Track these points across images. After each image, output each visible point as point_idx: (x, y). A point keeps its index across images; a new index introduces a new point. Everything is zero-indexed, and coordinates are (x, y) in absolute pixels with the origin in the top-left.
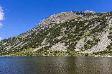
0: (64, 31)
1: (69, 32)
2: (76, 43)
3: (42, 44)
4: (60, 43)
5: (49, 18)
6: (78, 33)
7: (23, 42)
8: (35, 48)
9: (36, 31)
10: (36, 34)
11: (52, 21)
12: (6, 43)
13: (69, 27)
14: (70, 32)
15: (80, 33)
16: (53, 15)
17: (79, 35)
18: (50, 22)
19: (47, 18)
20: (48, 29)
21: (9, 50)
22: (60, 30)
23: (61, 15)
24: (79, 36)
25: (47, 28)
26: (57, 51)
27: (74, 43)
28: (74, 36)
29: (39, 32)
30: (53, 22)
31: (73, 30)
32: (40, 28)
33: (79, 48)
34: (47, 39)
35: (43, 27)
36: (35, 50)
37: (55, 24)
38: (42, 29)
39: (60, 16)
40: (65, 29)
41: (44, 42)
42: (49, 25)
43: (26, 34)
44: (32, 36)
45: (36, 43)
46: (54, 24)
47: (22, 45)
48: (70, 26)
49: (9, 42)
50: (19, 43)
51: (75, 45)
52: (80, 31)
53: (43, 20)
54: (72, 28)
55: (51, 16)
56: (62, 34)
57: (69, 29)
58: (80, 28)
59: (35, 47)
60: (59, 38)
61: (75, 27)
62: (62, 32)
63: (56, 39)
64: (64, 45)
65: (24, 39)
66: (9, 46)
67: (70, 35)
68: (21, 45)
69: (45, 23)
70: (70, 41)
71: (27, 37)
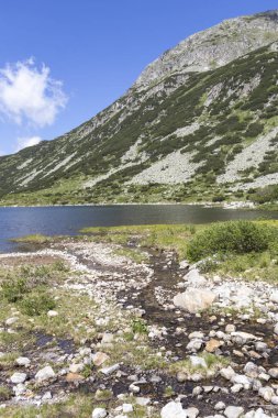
0: (208, 103)
1: (227, 103)
2: (238, 151)
3: (123, 159)
4: (182, 152)
5: (172, 52)
6: (261, 108)
7: (73, 155)
8: (95, 174)
9: (121, 112)
10: (121, 120)
11: (182, 64)
12: (30, 161)
13: (231, 84)
14: (232, 103)
15: (268, 105)
16: (191, 37)
17: (261, 117)
18: (174, 69)
19: (167, 52)
20: (160, 99)
21: (29, 184)
22: (197, 101)
23: (220, 32)
24: (262, 122)
25: (159, 95)
26: (151, 185)
27: (231, 151)
28: (241, 121)
29: (130, 114)
30: (185, 66)
31: (244, 94)
32: (137, 96)
33: (239, 172)
34: (144, 140)
35: (144, 93)
36: (91, 183)
37: (190, 74)
38: (141, 100)
39: (214, 40)
40: (216, 95)
41: (133, 152)
42: (168, 80)
43: (90, 123)
44: (105, 129)
45: (105, 159)
46: (186, 74)
47: (67, 167)
48: (235, 81)
49: (39, 158)
50: (62, 158)
51: (231, 158)
52: (271, 99)
53: (152, 64)
54: (242, 87)
55: (183, 42)
56: (199, 114)
57: (230, 92)
58: (274, 83)
59: (97, 173)
60: (182, 132)
61: (256, 81)
62: (203, 108)
63: (170, 138)
64: (190, 161)
65: (79, 143)
66: (35, 170)
67: (228, 117)
68: (67, 164)
69: (155, 76)
70: (217, 144)
71: (89, 136)
